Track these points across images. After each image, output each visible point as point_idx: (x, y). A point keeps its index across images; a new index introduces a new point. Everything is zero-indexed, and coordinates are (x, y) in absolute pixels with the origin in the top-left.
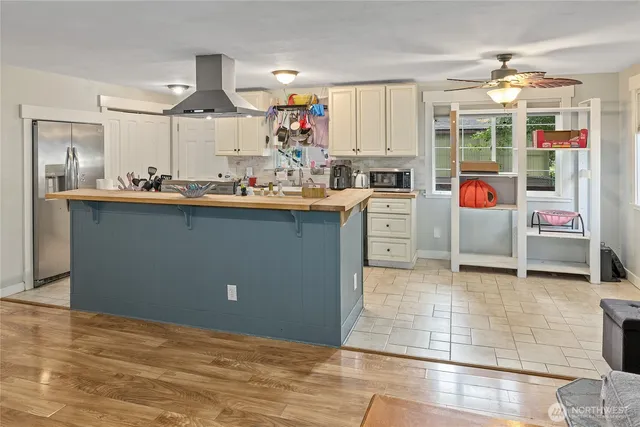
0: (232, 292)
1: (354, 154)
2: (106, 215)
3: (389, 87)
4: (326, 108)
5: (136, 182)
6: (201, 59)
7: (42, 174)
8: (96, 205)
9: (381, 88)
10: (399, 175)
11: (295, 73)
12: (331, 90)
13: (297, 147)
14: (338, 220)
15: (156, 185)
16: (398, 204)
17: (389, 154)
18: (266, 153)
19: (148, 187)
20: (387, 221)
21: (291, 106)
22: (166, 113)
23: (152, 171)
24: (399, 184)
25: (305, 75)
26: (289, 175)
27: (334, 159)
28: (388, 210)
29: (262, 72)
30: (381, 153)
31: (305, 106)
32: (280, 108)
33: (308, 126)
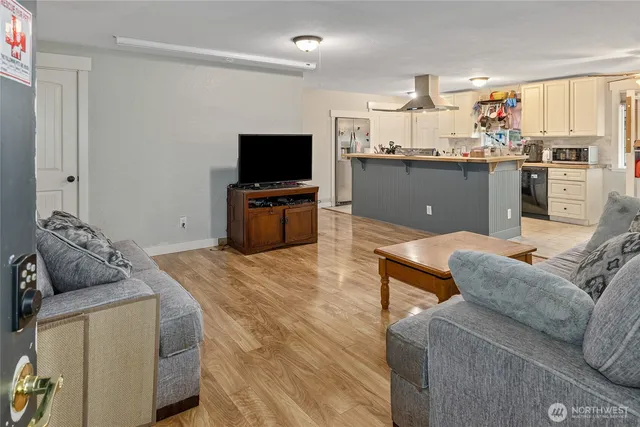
0: (429, 210)
1: (541, 135)
2: (369, 167)
3: (572, 81)
4: (519, 101)
5: (383, 149)
6: (418, 78)
7: (340, 146)
8: (364, 160)
9: (566, 82)
10: (579, 151)
11: (487, 79)
12: (523, 87)
13: (499, 130)
14: (487, 170)
15: (392, 151)
16: (574, 173)
17: (572, 134)
18: (475, 135)
19: (389, 152)
20: (564, 187)
21: (493, 101)
22: (398, 110)
23: (391, 143)
24: (578, 158)
25: (494, 79)
26: (492, 151)
27: (529, 139)
28: (565, 177)
29: (462, 80)
30: (566, 133)
31: (501, 100)
32: (483, 103)
33: (504, 115)
